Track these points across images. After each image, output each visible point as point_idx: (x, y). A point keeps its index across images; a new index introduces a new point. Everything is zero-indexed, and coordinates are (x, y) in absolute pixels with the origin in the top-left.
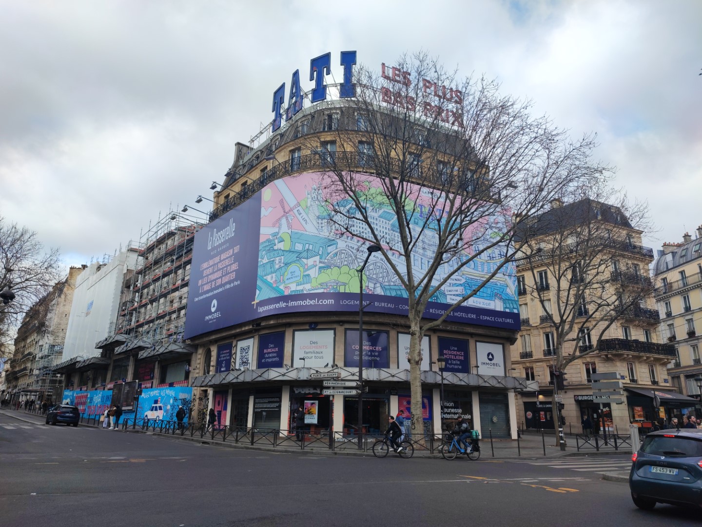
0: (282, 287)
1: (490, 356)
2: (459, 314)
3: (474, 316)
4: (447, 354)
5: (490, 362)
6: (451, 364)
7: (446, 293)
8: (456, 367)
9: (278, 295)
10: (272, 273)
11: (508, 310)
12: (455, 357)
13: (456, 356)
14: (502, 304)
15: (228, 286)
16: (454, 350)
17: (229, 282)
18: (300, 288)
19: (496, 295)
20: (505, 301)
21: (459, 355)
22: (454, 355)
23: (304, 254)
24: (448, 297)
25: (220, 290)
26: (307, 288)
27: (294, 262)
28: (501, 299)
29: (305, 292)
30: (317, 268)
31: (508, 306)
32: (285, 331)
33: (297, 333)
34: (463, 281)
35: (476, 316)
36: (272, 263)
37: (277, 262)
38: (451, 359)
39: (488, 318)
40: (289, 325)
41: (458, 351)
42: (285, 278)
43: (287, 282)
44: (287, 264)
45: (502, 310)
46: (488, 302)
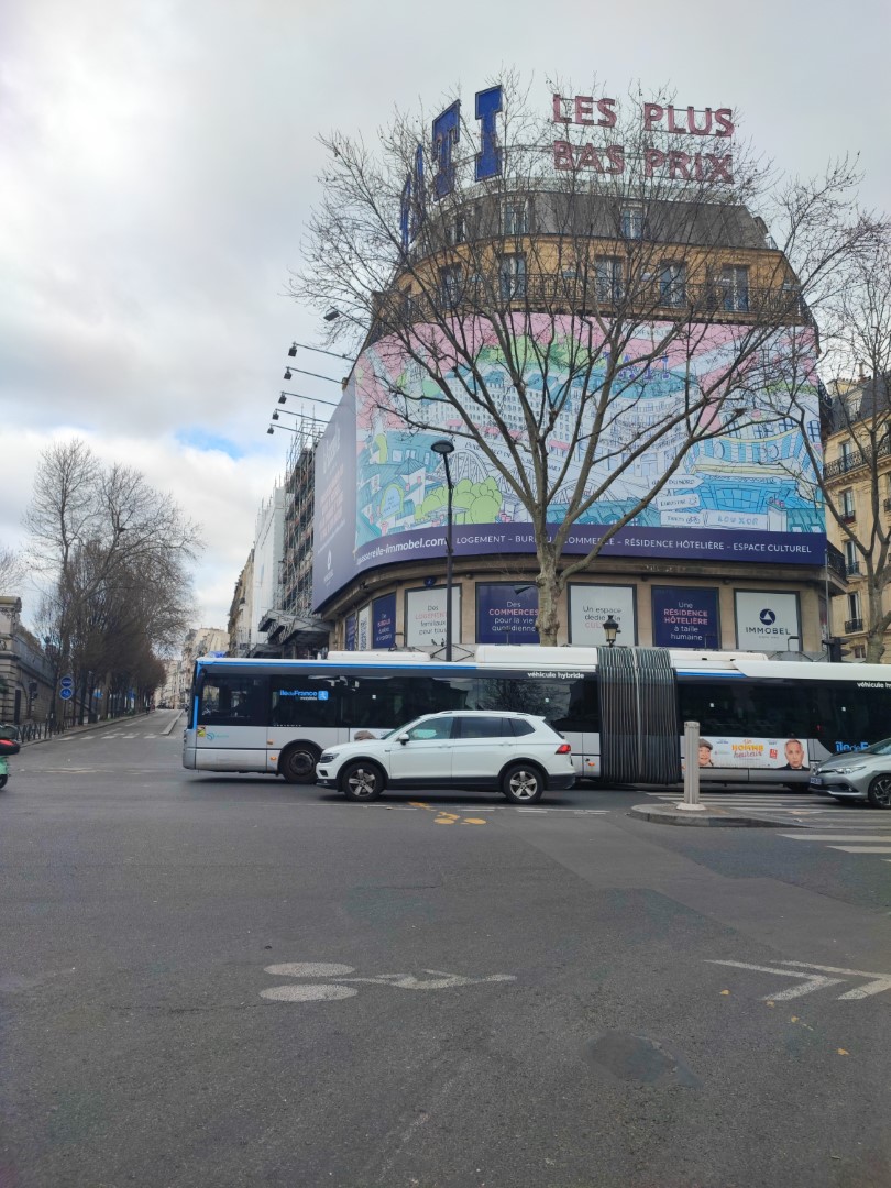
0: (378, 525)
1: (768, 617)
2: (686, 544)
3: (719, 546)
4: (670, 617)
5: (765, 626)
6: (680, 633)
7: (660, 508)
8: (691, 638)
9: (375, 538)
10: (368, 502)
11: (797, 530)
12: (689, 621)
13: (689, 618)
14: (785, 518)
15: (338, 529)
16: (687, 609)
17: (338, 523)
18: (400, 523)
19: (772, 502)
20: (790, 512)
21: (698, 617)
22: (686, 616)
23: (405, 468)
24: (664, 516)
25: (333, 535)
26: (408, 523)
27: (392, 482)
28: (782, 509)
29: (407, 529)
30: (423, 488)
31: (798, 520)
32: (395, 593)
33: (410, 595)
34: (698, 482)
35: (724, 546)
36: (368, 485)
37: (373, 484)
38: (680, 625)
39: (751, 547)
40: (399, 582)
41: (694, 609)
42: (383, 508)
43: (385, 515)
44: (384, 487)
45: (785, 530)
46: (752, 516)
